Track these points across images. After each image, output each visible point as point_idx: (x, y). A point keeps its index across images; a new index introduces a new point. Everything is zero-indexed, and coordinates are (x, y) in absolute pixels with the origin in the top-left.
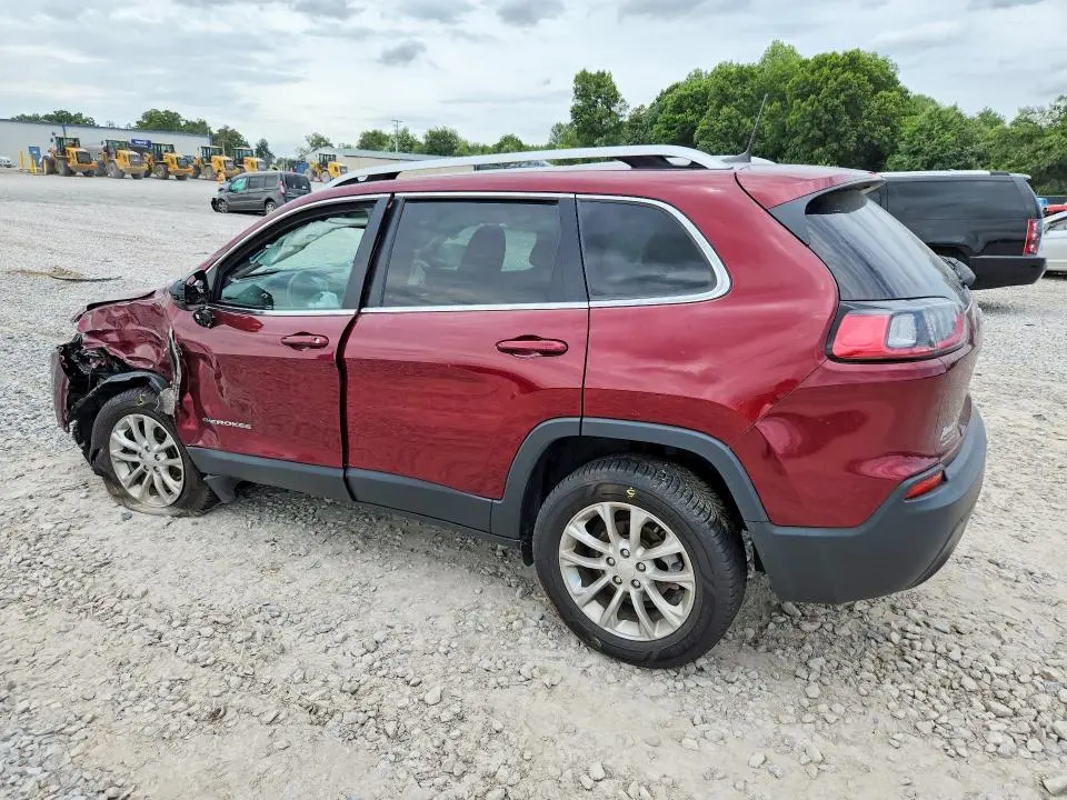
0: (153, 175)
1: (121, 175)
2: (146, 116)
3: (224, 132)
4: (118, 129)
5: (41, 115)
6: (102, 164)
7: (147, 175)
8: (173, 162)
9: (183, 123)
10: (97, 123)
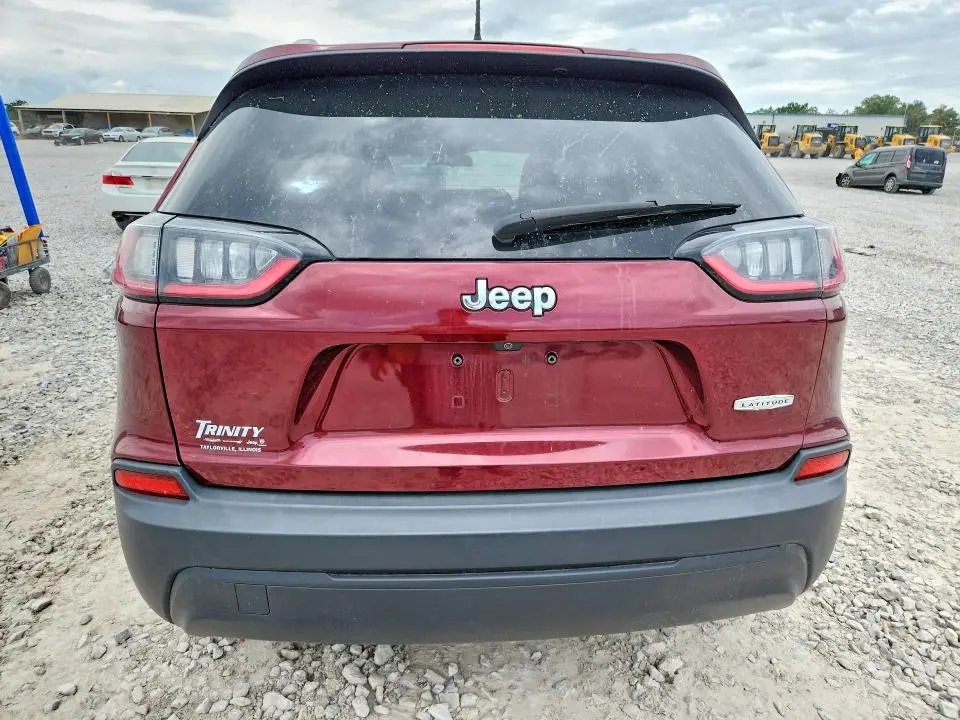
0: (831, 155)
1: (802, 156)
2: (866, 102)
3: (939, 112)
4: (837, 116)
5: (775, 108)
6: (788, 147)
7: (826, 154)
8: (851, 143)
9: (899, 106)
10: (819, 111)
